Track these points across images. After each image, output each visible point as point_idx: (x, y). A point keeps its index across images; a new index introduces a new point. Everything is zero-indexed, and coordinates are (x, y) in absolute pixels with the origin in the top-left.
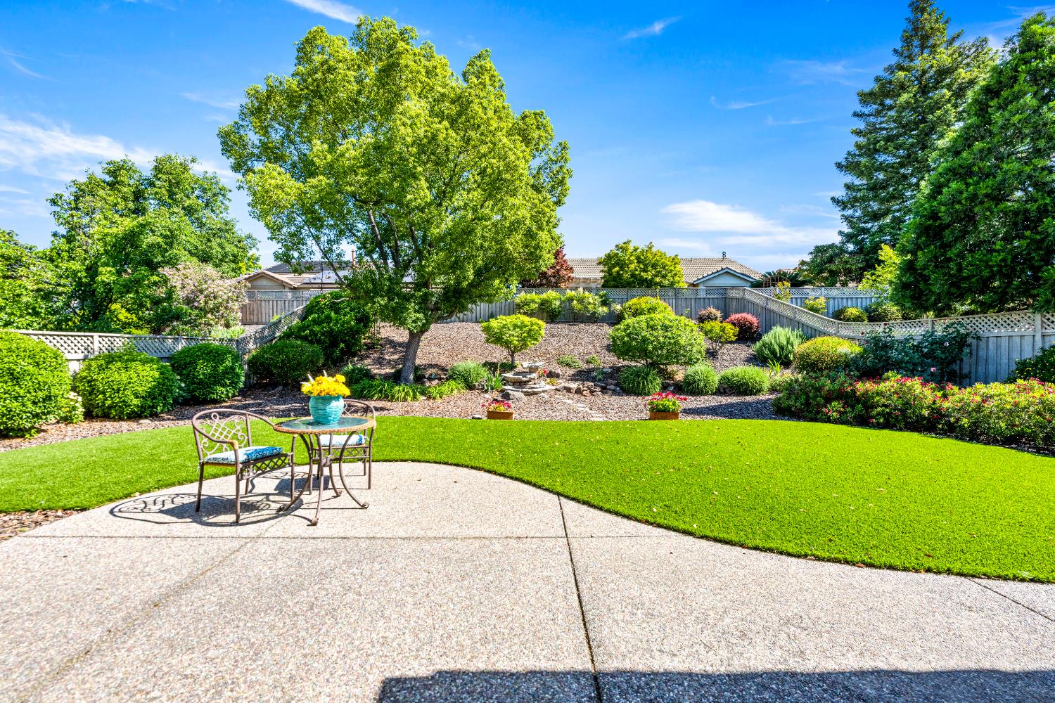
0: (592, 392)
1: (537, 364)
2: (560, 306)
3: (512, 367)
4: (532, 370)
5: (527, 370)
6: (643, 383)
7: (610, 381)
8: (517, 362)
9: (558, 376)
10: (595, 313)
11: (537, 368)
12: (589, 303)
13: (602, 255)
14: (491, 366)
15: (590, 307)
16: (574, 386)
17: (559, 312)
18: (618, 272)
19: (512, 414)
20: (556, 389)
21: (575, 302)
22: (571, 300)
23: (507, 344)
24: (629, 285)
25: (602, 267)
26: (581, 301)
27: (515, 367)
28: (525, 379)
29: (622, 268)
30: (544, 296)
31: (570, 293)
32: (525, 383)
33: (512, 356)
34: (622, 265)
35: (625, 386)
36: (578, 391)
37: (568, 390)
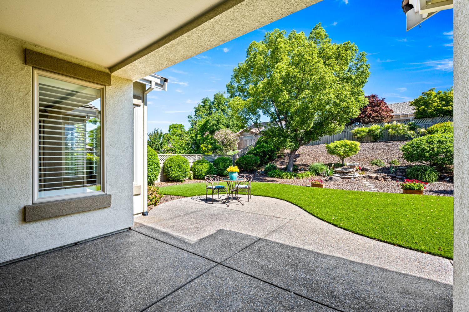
0: (385, 179)
1: (355, 164)
2: (381, 132)
3: (342, 165)
4: (352, 167)
5: (349, 167)
6: (421, 175)
7: (399, 173)
8: (345, 163)
9: (367, 170)
10: (404, 135)
11: (355, 166)
12: (400, 130)
13: (412, 100)
14: (330, 165)
15: (401, 132)
16: (374, 175)
17: (380, 136)
18: (424, 109)
19: (322, 185)
20: (363, 177)
21: (390, 130)
22: (388, 128)
23: (339, 155)
24: (431, 116)
25: (413, 107)
26: (394, 129)
27: (344, 165)
28: (346, 171)
29: (427, 106)
30: (370, 128)
31: (386, 125)
32: (347, 173)
33: (342, 160)
34: (426, 104)
35: (409, 176)
36: (376, 178)
37: (370, 177)
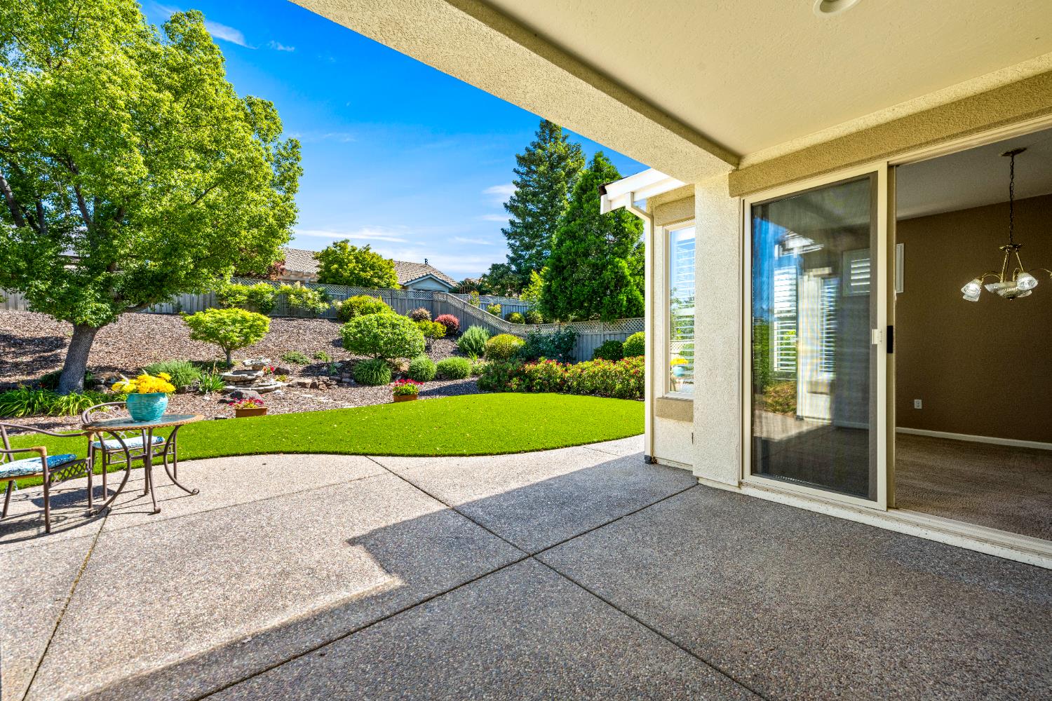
0: (328, 386)
1: (263, 361)
2: (274, 299)
3: (228, 366)
4: (256, 368)
5: (251, 368)
6: (377, 375)
7: (344, 374)
8: (233, 360)
9: (287, 372)
10: (314, 308)
11: (263, 365)
12: (309, 298)
14: (205, 366)
15: (309, 302)
16: (308, 381)
17: (273, 306)
18: (337, 270)
19: (265, 410)
20: (289, 386)
21: (292, 296)
22: (287, 294)
23: (222, 341)
24: (348, 283)
25: (318, 262)
26: (299, 295)
27: (232, 365)
28: (250, 377)
29: (341, 266)
30: (254, 287)
31: (285, 287)
32: (251, 381)
33: (228, 353)
34: (341, 263)
35: (360, 378)
36: (314, 386)
37: (303, 385)
